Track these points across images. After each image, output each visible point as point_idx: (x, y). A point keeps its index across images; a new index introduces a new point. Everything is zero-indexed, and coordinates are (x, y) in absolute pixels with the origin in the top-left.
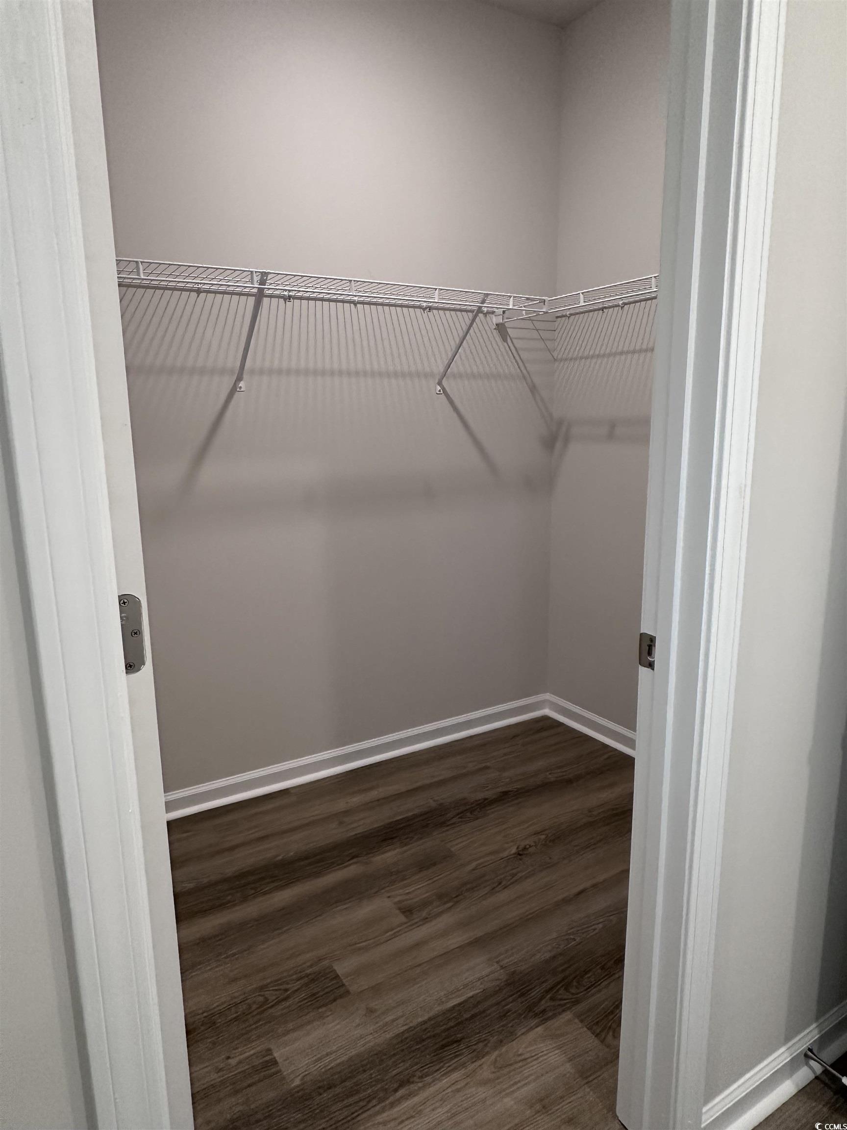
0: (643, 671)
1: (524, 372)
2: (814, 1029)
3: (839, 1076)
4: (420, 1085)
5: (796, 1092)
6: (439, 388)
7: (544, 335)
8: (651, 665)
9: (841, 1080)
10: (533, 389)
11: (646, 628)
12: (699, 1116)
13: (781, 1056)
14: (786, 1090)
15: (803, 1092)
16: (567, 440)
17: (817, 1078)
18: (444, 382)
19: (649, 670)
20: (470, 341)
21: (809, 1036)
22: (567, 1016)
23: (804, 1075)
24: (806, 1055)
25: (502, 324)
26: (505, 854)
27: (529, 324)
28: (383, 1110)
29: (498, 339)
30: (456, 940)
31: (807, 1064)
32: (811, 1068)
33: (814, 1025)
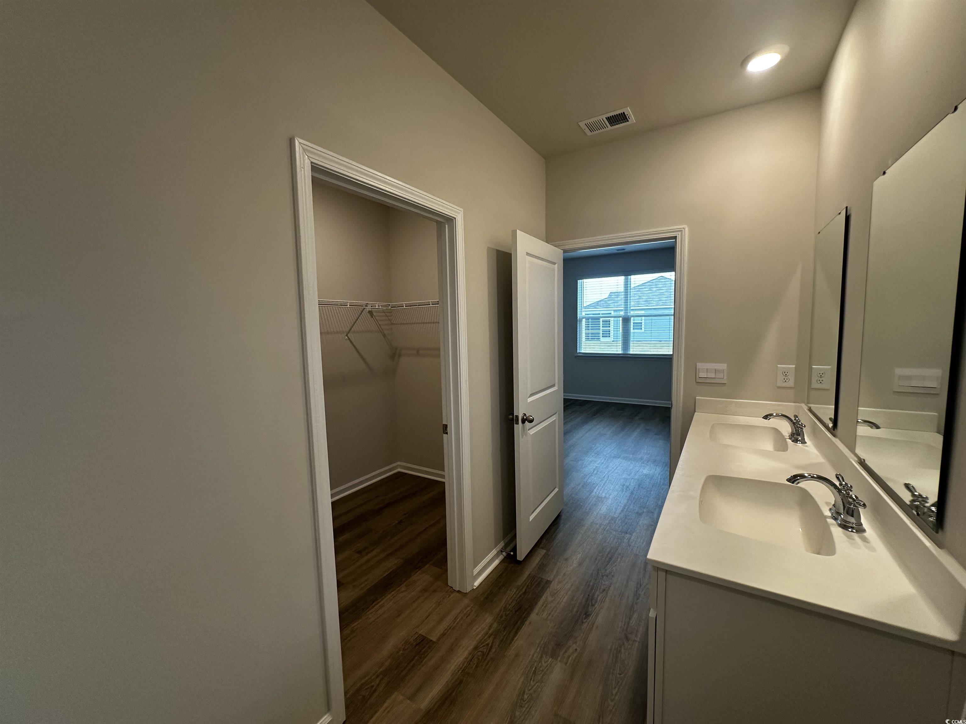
0: (445, 435)
1: (380, 329)
2: (502, 543)
3: (510, 553)
4: (381, 599)
5: (499, 562)
6: (346, 337)
7: (388, 314)
8: (447, 433)
9: (510, 554)
10: (384, 335)
11: (444, 423)
12: (473, 572)
13: (494, 552)
14: (496, 562)
15: (502, 562)
16: (400, 356)
17: (505, 557)
18: (349, 335)
19: (446, 435)
20: (359, 321)
21: (502, 545)
22: (428, 565)
23: (501, 557)
24: (501, 551)
25: (371, 311)
26: (394, 524)
27: (383, 314)
28: (369, 611)
29: (369, 316)
30: (382, 556)
31: (502, 554)
32: (503, 555)
33: (503, 541)
